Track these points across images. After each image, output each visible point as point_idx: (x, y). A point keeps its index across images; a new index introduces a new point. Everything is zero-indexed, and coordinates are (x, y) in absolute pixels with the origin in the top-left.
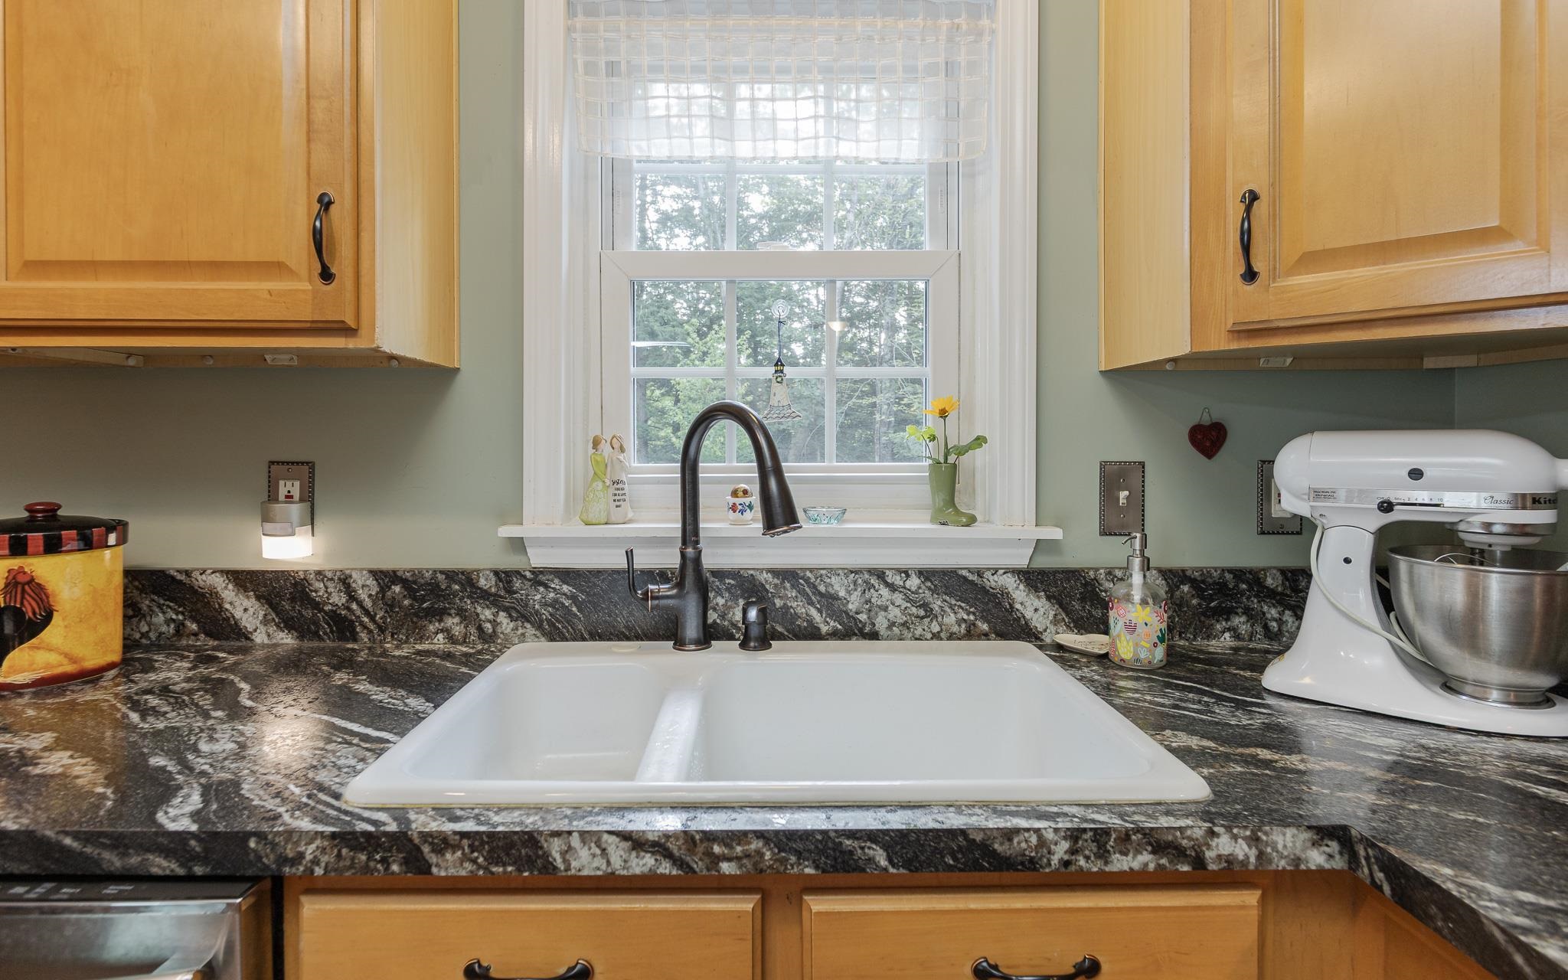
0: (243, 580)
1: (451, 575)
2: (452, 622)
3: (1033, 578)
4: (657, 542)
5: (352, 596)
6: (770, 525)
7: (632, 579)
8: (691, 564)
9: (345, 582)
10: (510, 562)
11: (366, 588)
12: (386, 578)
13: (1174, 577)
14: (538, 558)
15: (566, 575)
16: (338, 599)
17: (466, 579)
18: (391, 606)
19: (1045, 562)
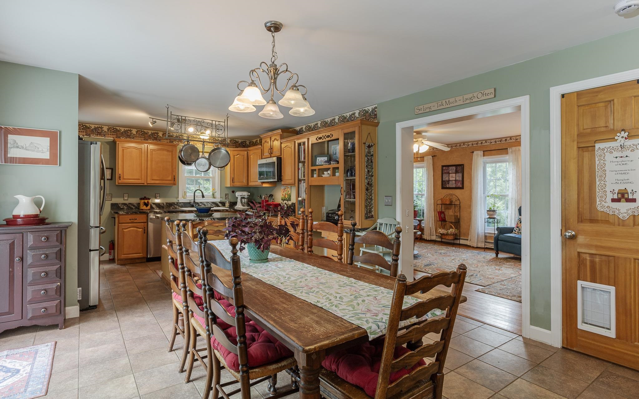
0: (154, 204)
1: (173, 203)
2: (173, 207)
3: (220, 202)
4: (192, 200)
5: (164, 205)
6: (203, 198)
7: (190, 203)
8: (194, 201)
9: (163, 204)
10: (178, 202)
11: (165, 204)
12: (167, 203)
13: (230, 202)
14: (180, 201)
15: (182, 203)
16: (163, 205)
17: (174, 203)
18: (167, 205)
19: (221, 201)
